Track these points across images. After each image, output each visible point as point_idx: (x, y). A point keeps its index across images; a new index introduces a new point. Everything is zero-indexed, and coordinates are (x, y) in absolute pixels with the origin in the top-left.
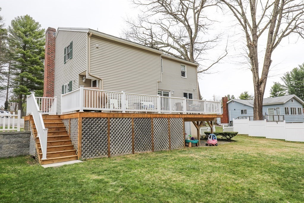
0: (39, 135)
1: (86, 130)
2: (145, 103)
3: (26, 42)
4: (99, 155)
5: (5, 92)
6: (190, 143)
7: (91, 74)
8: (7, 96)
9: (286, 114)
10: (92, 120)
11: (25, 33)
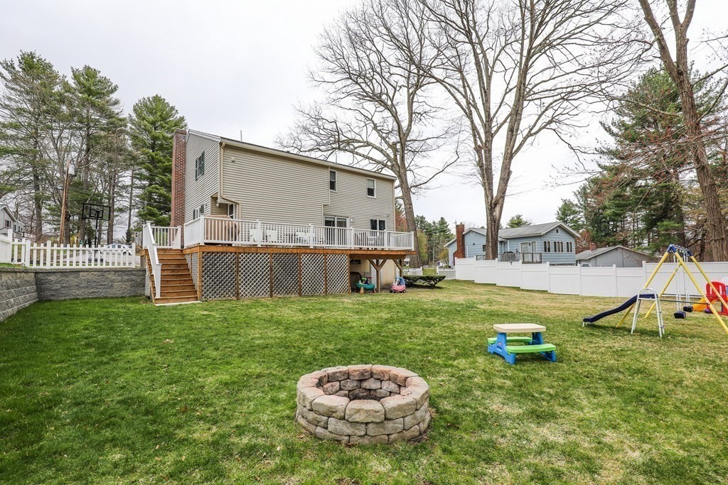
0: (153, 273)
1: (208, 267)
2: (300, 235)
3: (155, 138)
4: (224, 296)
5: (126, 216)
6: (362, 288)
7: (224, 197)
8: (130, 222)
9: (545, 251)
10: (215, 255)
11: (153, 123)
